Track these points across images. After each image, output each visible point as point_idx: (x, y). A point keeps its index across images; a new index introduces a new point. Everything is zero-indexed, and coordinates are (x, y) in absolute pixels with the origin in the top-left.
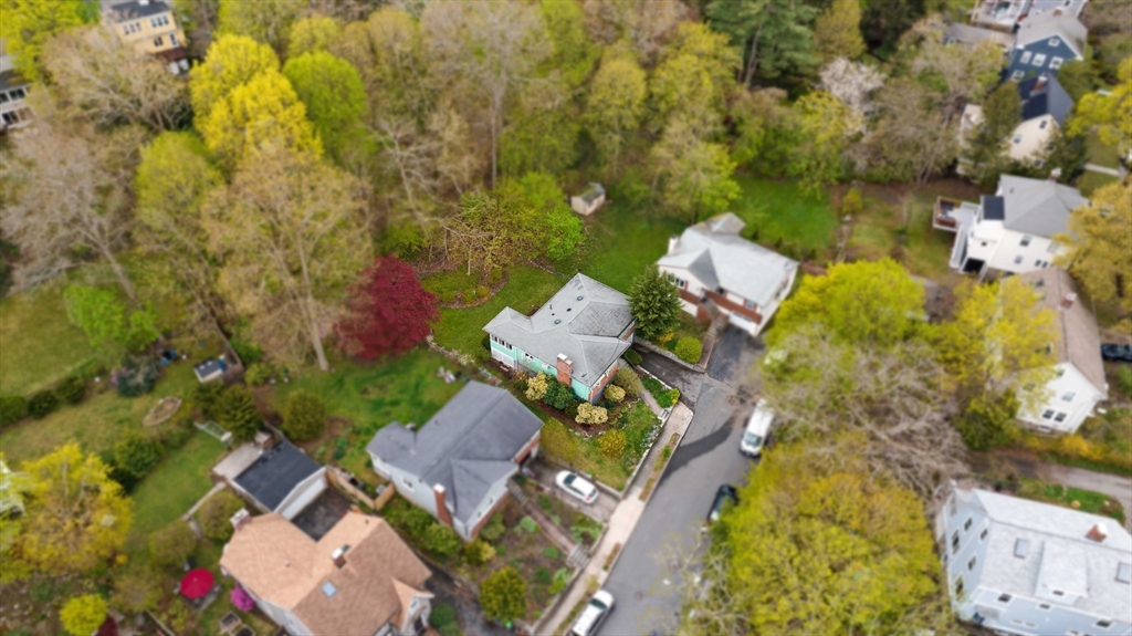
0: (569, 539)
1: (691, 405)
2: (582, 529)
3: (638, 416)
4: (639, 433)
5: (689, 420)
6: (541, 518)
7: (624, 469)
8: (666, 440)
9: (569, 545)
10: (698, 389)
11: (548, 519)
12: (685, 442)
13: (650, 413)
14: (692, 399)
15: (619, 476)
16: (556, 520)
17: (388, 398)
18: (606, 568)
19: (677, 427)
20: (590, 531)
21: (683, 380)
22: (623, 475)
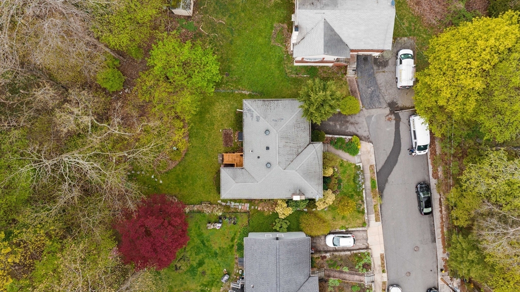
0: (359, 275)
1: (367, 139)
2: (361, 264)
3: (344, 172)
4: (352, 183)
5: (372, 150)
6: (337, 274)
7: (359, 212)
8: (368, 174)
9: (362, 278)
10: (365, 123)
11: (341, 272)
12: (379, 167)
13: (350, 165)
14: (365, 134)
15: (359, 218)
16: (346, 269)
17: (195, 264)
18: (383, 271)
19: (369, 160)
20: (365, 261)
21: (352, 123)
22: (360, 215)
